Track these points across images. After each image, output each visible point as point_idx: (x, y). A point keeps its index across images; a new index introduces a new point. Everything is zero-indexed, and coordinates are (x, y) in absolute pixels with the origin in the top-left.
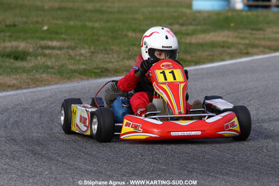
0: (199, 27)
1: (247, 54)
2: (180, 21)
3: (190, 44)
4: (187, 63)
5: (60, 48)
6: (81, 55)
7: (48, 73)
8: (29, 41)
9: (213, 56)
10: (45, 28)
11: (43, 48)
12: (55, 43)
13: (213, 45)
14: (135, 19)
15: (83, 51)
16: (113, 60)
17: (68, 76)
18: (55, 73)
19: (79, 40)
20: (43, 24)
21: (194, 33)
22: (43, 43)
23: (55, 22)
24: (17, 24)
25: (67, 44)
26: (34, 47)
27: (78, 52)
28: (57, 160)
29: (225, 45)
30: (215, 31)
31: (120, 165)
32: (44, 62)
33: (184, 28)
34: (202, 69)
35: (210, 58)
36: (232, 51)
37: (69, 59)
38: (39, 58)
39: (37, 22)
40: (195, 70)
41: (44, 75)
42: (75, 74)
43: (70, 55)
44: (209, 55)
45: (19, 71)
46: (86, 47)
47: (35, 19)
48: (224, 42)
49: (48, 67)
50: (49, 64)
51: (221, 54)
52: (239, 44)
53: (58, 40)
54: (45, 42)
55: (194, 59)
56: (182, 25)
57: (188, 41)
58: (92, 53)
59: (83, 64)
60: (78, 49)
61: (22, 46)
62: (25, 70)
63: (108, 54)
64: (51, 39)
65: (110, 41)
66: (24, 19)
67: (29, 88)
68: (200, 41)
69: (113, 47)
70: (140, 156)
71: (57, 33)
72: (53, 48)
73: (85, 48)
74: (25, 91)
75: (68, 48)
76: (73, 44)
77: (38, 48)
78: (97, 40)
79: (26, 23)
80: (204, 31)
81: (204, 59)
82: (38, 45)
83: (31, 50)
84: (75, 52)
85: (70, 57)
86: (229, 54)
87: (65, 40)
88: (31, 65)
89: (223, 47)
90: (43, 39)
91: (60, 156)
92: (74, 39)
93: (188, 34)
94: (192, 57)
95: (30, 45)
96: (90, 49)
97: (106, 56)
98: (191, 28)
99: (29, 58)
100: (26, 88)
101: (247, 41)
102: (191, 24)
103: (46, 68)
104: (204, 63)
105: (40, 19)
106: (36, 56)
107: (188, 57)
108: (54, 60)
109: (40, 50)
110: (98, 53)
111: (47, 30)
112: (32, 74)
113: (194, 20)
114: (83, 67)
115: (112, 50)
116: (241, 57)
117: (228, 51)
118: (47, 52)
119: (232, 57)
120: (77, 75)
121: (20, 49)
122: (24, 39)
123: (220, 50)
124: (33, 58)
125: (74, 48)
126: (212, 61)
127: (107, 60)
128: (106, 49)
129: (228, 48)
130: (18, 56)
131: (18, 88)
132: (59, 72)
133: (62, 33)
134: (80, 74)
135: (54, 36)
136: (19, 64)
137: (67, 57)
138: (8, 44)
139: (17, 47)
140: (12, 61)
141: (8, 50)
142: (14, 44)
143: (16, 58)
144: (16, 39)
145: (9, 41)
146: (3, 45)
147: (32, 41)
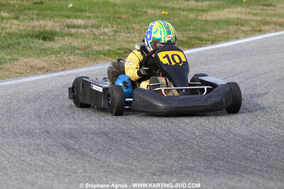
0: (213, 3)
1: (260, 32)
3: (206, 21)
4: (204, 42)
5: (85, 27)
6: (105, 34)
7: (75, 55)
9: (228, 33)
10: (71, 5)
11: (69, 27)
12: (80, 22)
13: (228, 22)
15: (107, 30)
16: (135, 40)
17: (94, 57)
18: (81, 55)
19: (102, 17)
22: (69, 21)
25: (91, 22)
26: (60, 26)
27: (102, 31)
28: (90, 157)
29: (239, 23)
31: (150, 163)
32: (71, 43)
34: (219, 48)
35: (225, 36)
36: (246, 28)
37: (94, 39)
40: (212, 49)
41: (71, 57)
42: (100, 55)
43: (95, 35)
44: (224, 33)
45: (48, 53)
46: (109, 25)
48: (238, 19)
49: (75, 48)
50: (76, 44)
51: (236, 32)
52: (252, 20)
53: (82, 19)
54: (71, 20)
57: (204, 18)
58: (116, 32)
59: (108, 44)
60: (101, 28)
61: (49, 25)
62: (54, 52)
63: (129, 33)
64: (76, 17)
65: (131, 18)
67: (58, 71)
68: (216, 18)
69: (134, 26)
70: (167, 152)
71: (82, 11)
72: (78, 27)
73: (107, 27)
74: (55, 75)
75: (92, 27)
76: (96, 23)
77: (64, 27)
78: (119, 18)
80: (218, 8)
81: (219, 37)
82: (65, 24)
83: (58, 29)
84: (99, 31)
85: (95, 37)
86: (243, 31)
87: (89, 18)
88: (59, 46)
89: (237, 25)
90: (68, 17)
91: (92, 151)
92: (98, 17)
93: (203, 11)
94: (209, 36)
95: (57, 24)
96: (113, 27)
97: (128, 35)
98: (206, 4)
99: (56, 38)
100: (55, 72)
101: (259, 18)
103: (73, 50)
104: (220, 41)
106: (63, 36)
107: (205, 36)
108: (80, 40)
109: (66, 28)
110: (121, 32)
111: (72, 8)
112: (60, 55)
114: (107, 47)
115: (133, 28)
116: (254, 35)
117: (242, 28)
118: (73, 31)
119: (246, 35)
120: (103, 56)
121: (48, 28)
123: (235, 27)
124: (60, 38)
125: (98, 27)
126: (227, 39)
127: (129, 39)
128: (128, 28)
129: (242, 25)
130: (46, 36)
131: (48, 71)
132: (86, 54)
133: (86, 11)
134: (105, 55)
135: (78, 14)
136: (48, 44)
137: (92, 36)
138: (36, 23)
139: (45, 27)
140: (41, 41)
141: (37, 29)
142: (42, 22)
143: (45, 39)
144: (44, 18)
145: (38, 20)
146: (32, 23)
147: (59, 20)
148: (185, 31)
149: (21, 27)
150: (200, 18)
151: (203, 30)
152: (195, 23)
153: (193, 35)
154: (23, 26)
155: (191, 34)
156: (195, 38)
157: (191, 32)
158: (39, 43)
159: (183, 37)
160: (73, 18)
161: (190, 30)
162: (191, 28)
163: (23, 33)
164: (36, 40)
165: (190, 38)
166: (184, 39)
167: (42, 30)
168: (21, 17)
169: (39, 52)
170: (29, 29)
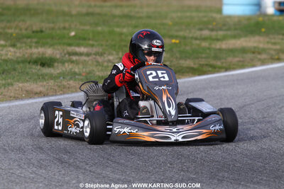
0: (229, 33)
1: (279, 60)
2: (211, 26)
3: (220, 50)
4: (217, 69)
7: (75, 80)
8: (56, 47)
9: (243, 61)
10: (73, 34)
12: (83, 49)
14: (163, 24)
19: (107, 46)
20: (70, 29)
21: (224, 38)
22: (70, 49)
23: (82, 27)
24: (44, 29)
25: (94, 50)
26: (61, 54)
27: (106, 59)
30: (246, 36)
32: (71, 69)
33: (214, 34)
34: (232, 75)
35: (241, 64)
38: (66, 64)
39: (64, 28)
41: (71, 82)
44: (240, 61)
45: (46, 78)
46: (114, 53)
47: (62, 25)
50: (77, 70)
51: (252, 60)
53: (85, 47)
54: (73, 48)
55: (224, 65)
56: (212, 30)
57: (218, 47)
60: (105, 56)
61: (49, 52)
64: (78, 45)
66: (51, 25)
67: (56, 95)
68: (231, 47)
71: (84, 39)
73: (112, 54)
74: (52, 98)
76: (100, 50)
77: (65, 55)
79: (53, 29)
80: (234, 37)
81: (234, 65)
82: (65, 51)
83: (58, 56)
84: (102, 58)
86: (260, 59)
87: (92, 46)
88: (58, 72)
89: (253, 53)
90: (70, 45)
92: (102, 45)
93: (218, 40)
94: (222, 63)
95: (58, 52)
96: (118, 55)
98: (221, 33)
99: (56, 64)
100: (53, 96)
101: (278, 47)
102: (221, 29)
103: (74, 75)
104: (234, 69)
105: (67, 25)
107: (218, 63)
109: (67, 56)
111: (74, 36)
113: (224, 25)
116: (272, 63)
117: (259, 57)
118: (75, 58)
119: (263, 63)
121: (47, 55)
122: (51, 45)
123: (251, 56)
124: (60, 64)
125: (102, 54)
129: (260, 53)
131: (45, 95)
132: (87, 79)
133: (89, 39)
135: (81, 42)
136: (46, 70)
137: (95, 64)
138: (35, 51)
139: (43, 54)
140: (39, 67)
141: (35, 56)
142: (41, 50)
143: (43, 65)
144: (43, 45)
145: (36, 47)
146: (29, 51)
147: (59, 47)
148: (198, 58)
149: (18, 55)
150: (213, 46)
151: (216, 58)
152: (208, 51)
153: (206, 63)
154: (20, 53)
155: (203, 62)
156: (207, 65)
157: (204, 60)
158: (36, 69)
159: (195, 64)
160: (75, 46)
161: (202, 58)
162: (204, 55)
163: (20, 60)
164: (34, 66)
165: (202, 66)
166: (196, 66)
167: (40, 56)
168: (18, 45)
169: (36, 77)
170: (26, 56)
